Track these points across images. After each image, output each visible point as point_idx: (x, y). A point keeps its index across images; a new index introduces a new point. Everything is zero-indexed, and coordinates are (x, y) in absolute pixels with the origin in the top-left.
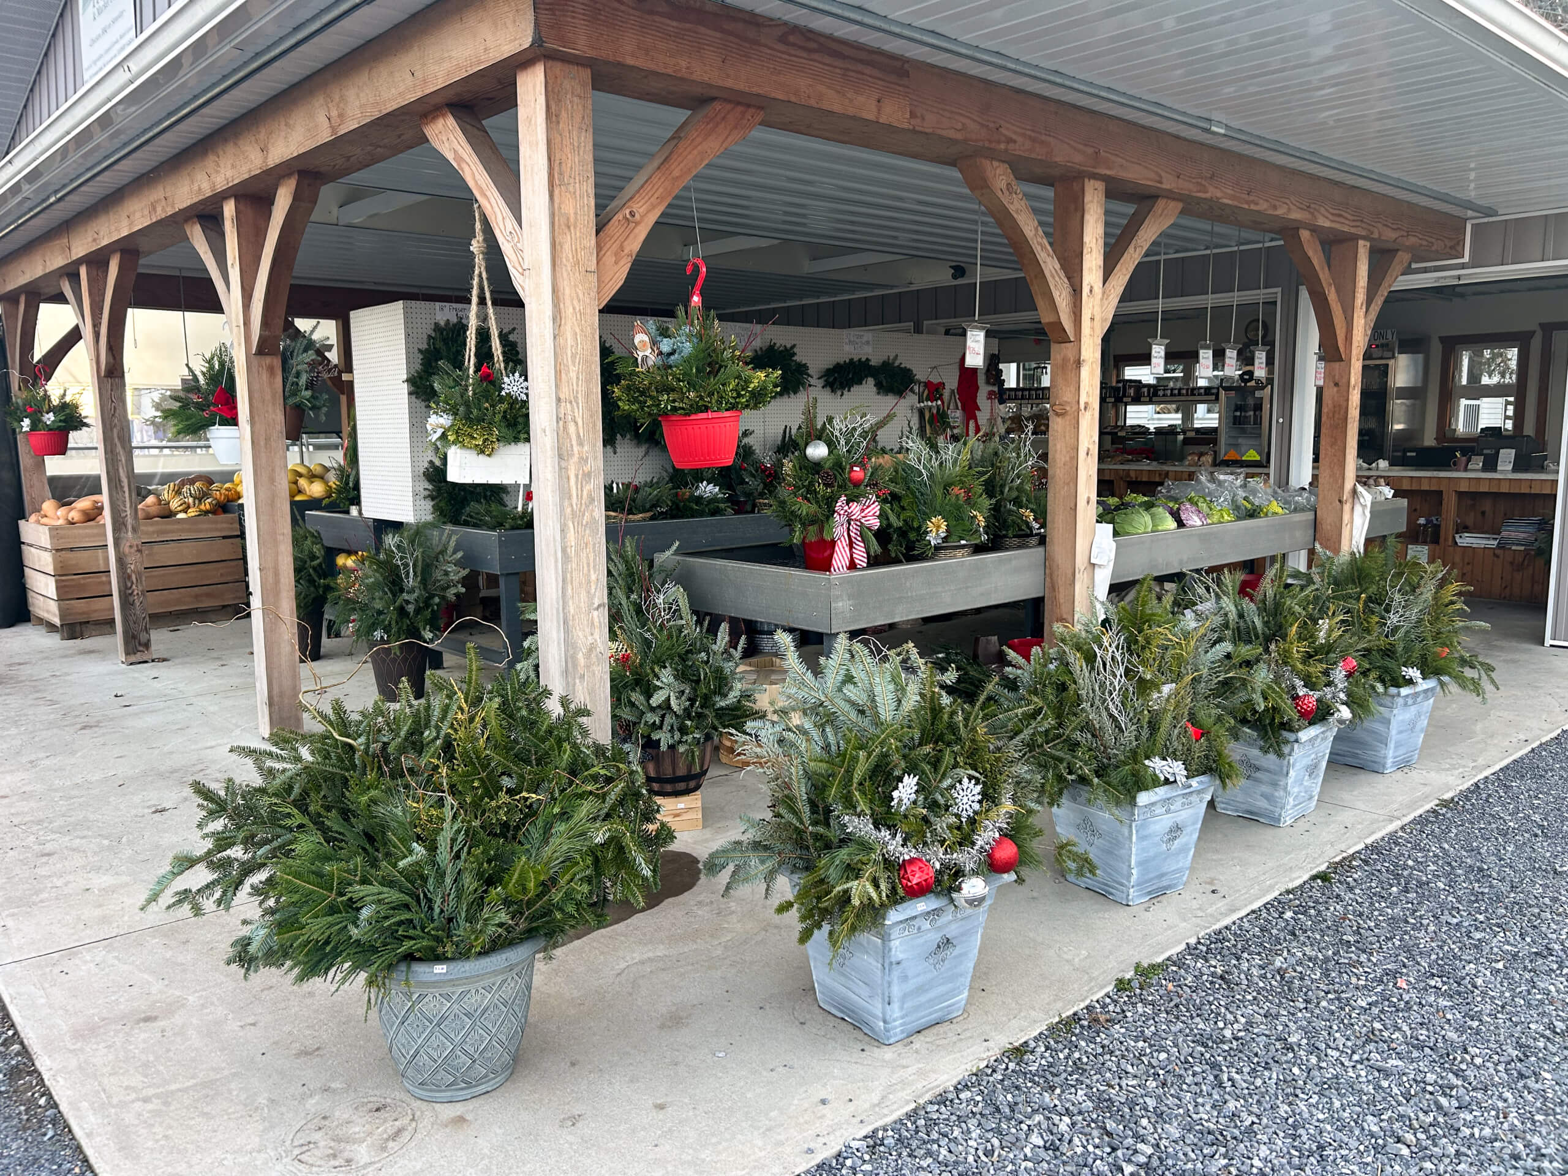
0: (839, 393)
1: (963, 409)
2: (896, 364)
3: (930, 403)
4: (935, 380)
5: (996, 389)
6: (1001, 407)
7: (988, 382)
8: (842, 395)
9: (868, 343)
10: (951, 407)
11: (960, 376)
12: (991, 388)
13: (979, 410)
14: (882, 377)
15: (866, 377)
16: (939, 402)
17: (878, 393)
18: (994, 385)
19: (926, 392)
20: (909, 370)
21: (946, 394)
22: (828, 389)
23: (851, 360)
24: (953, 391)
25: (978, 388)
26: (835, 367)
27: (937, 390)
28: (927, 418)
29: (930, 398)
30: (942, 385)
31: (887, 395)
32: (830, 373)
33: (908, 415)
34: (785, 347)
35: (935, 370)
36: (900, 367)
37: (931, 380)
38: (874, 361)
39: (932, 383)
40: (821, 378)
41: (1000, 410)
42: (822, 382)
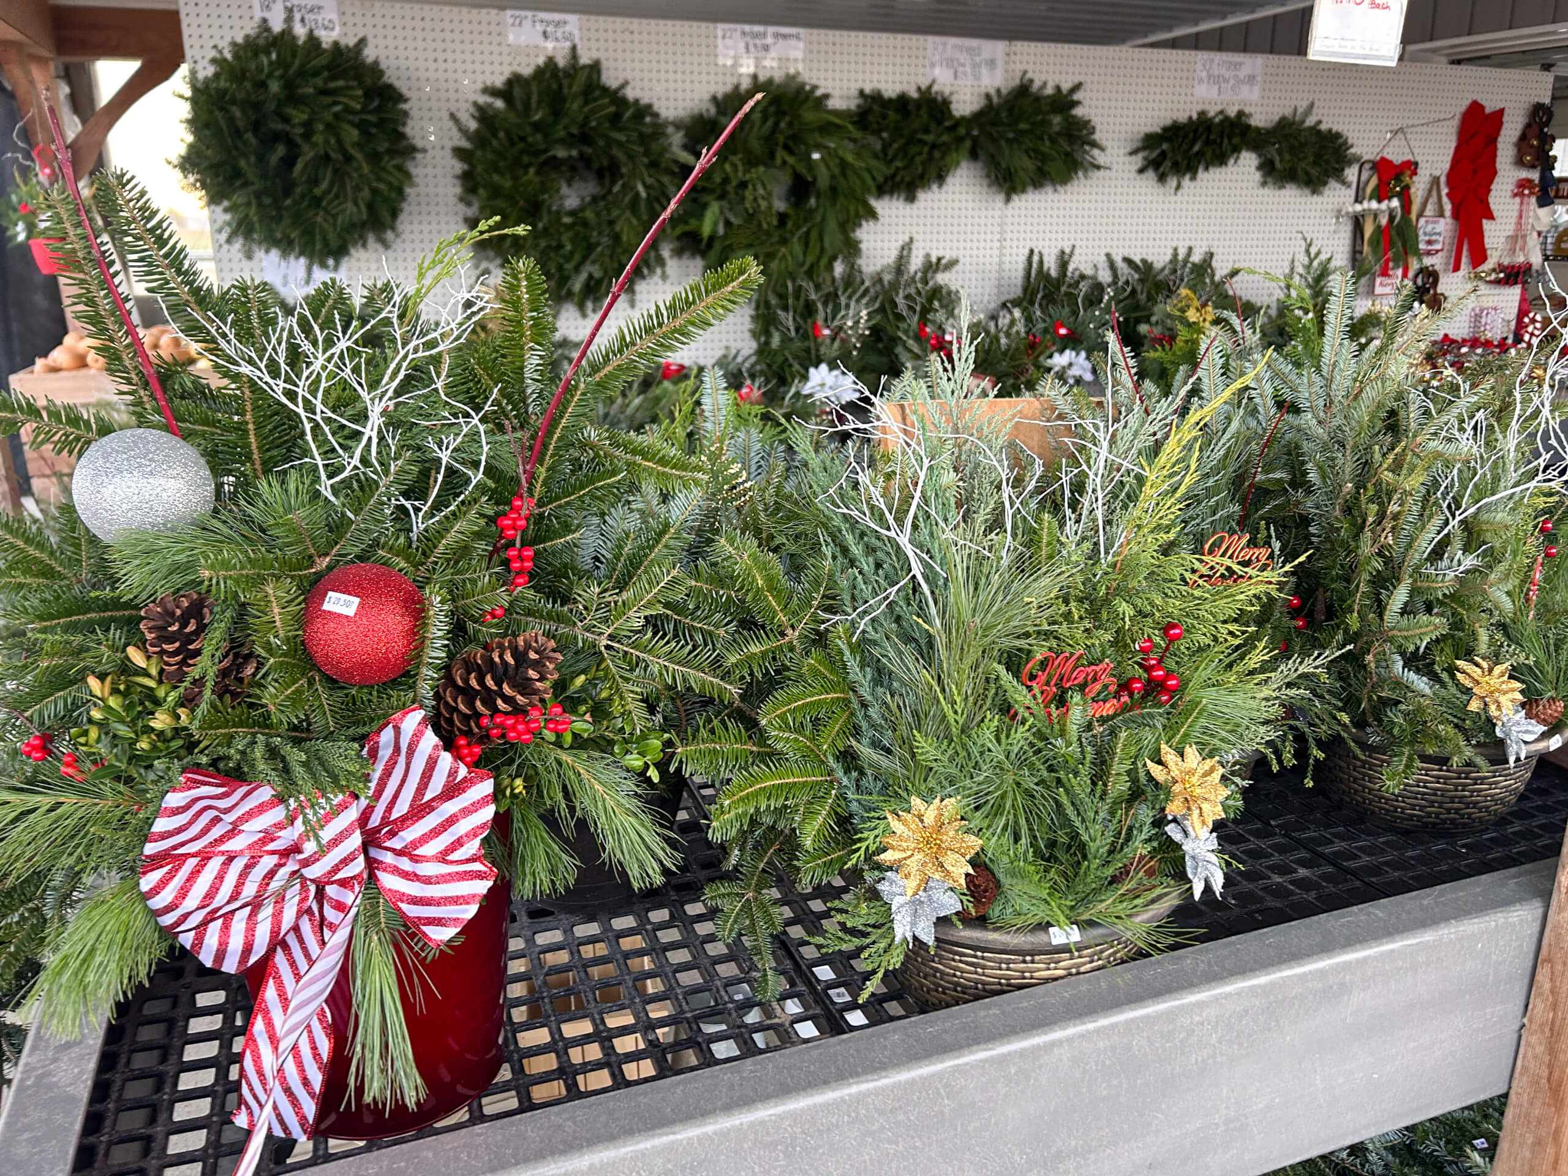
0: (1173, 182)
1: (1456, 215)
2: (1310, 122)
3: (1374, 205)
4: (1397, 155)
5: (1535, 176)
6: (1543, 212)
7: (1520, 162)
8: (1178, 187)
9: (1251, 79)
10: (1430, 210)
11: (1457, 149)
12: (1524, 174)
13: (1491, 217)
14: (1272, 151)
15: (1236, 150)
16: (1395, 203)
17: (1264, 184)
18: (1533, 167)
19: (1374, 181)
20: (1338, 135)
21: (1419, 187)
22: (1151, 174)
23: (1202, 114)
24: (1436, 181)
25: (1493, 173)
26: (1165, 129)
27: (1398, 177)
28: (1368, 233)
29: (1381, 195)
30: (1411, 167)
31: (1282, 187)
32: (1150, 141)
33: (1327, 228)
34: (1058, 88)
35: (1400, 135)
36: (1315, 130)
37: (1389, 157)
38: (1262, 117)
39: (1391, 162)
40: (1132, 153)
41: (1538, 218)
42: (1138, 160)
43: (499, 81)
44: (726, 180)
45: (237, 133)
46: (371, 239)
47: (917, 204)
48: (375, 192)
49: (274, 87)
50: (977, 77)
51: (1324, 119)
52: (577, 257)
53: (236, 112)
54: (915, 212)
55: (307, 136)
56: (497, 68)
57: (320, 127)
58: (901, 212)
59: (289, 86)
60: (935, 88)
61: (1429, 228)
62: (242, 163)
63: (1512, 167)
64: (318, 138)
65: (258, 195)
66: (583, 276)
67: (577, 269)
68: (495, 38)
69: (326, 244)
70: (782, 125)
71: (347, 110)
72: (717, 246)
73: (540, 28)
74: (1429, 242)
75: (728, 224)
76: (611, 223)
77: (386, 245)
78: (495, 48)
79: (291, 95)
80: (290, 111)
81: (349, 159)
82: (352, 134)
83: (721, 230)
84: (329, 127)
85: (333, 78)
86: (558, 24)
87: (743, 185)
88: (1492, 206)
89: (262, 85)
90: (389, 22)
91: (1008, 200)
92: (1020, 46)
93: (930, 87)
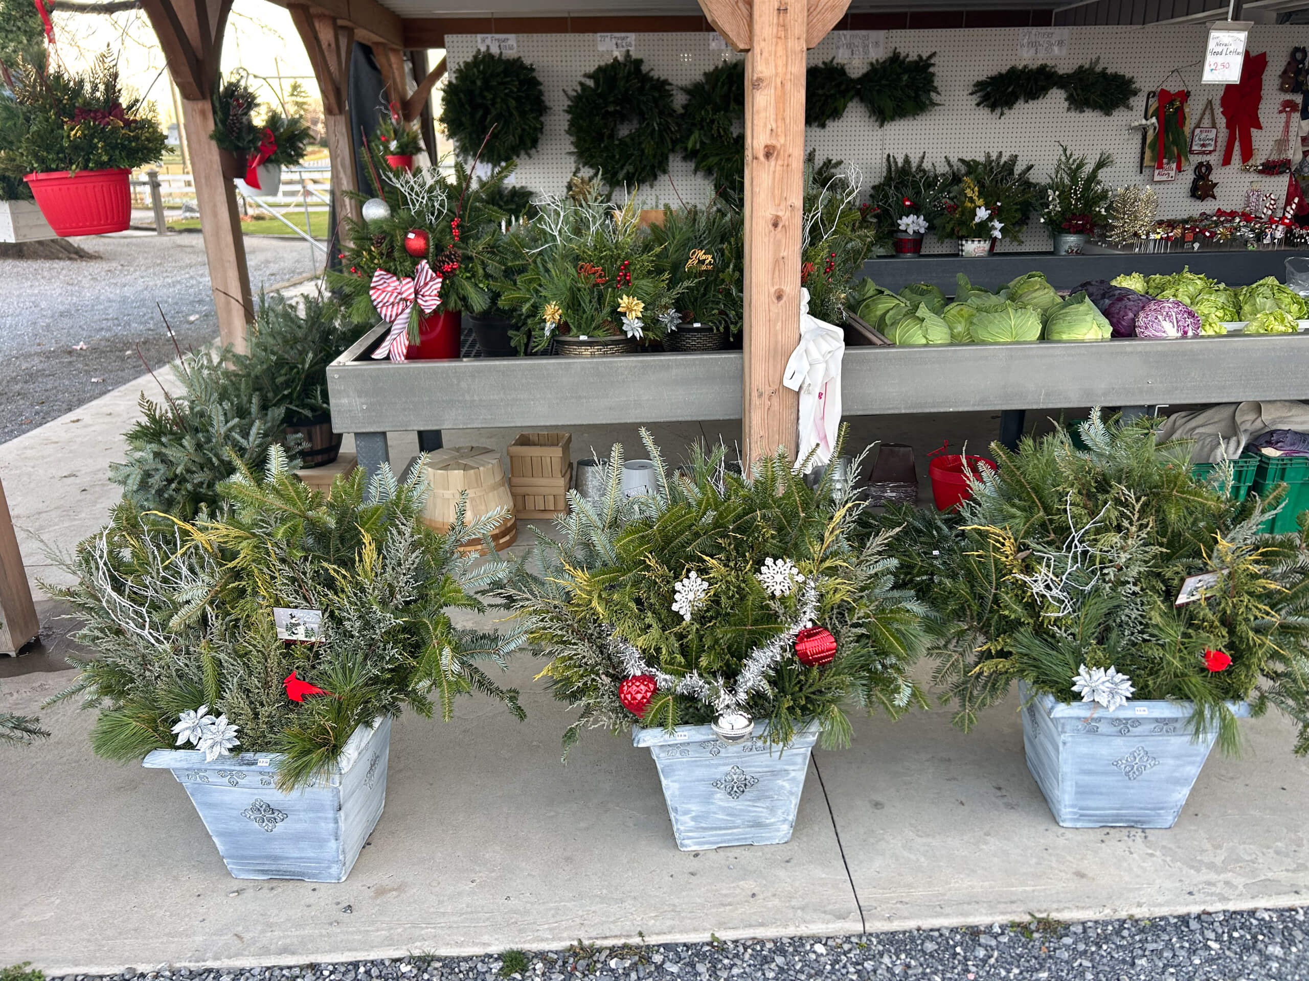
0: (998, 111)
1: (1228, 126)
2: (1099, 69)
4: (1173, 87)
5: (1297, 98)
7: (1283, 89)
8: (1002, 114)
9: (1060, 43)
10: (1206, 122)
12: (1288, 97)
13: (1259, 127)
15: (1045, 88)
17: (1071, 110)
19: (1157, 105)
20: (1122, 76)
21: (1193, 108)
24: (1209, 103)
25: (1259, 97)
26: (992, 78)
28: (1149, 140)
30: (1184, 95)
31: (1082, 111)
32: (980, 86)
33: (1122, 137)
34: (920, 56)
35: (1175, 74)
36: (1103, 73)
37: (1167, 89)
38: (1065, 67)
39: (1168, 92)
40: (971, 94)
41: (1300, 127)
42: (975, 99)
43: (592, 69)
44: (703, 119)
45: (462, 105)
46: (522, 153)
47: (827, 129)
48: (523, 130)
49: (479, 83)
50: (866, 53)
51: (1109, 66)
52: (622, 162)
53: (462, 95)
54: (827, 133)
55: (493, 104)
56: (592, 63)
57: (499, 100)
58: (818, 133)
59: (486, 82)
60: (835, 62)
61: (1203, 136)
62: (463, 119)
63: (1278, 93)
64: (498, 106)
65: (470, 134)
66: (625, 171)
67: (622, 168)
68: (591, 48)
69: (499, 156)
70: (734, 88)
71: (512, 91)
72: (699, 155)
73: (614, 41)
74: (1203, 145)
75: (702, 143)
76: (640, 143)
77: (530, 157)
78: (592, 53)
79: (487, 86)
80: (486, 94)
81: (511, 114)
82: (513, 103)
83: (698, 146)
84: (502, 100)
85: (506, 76)
86: (623, 39)
87: (712, 121)
88: (1261, 120)
89: (474, 82)
90: (540, 44)
91: (881, 126)
92: (894, 32)
93: (832, 61)
